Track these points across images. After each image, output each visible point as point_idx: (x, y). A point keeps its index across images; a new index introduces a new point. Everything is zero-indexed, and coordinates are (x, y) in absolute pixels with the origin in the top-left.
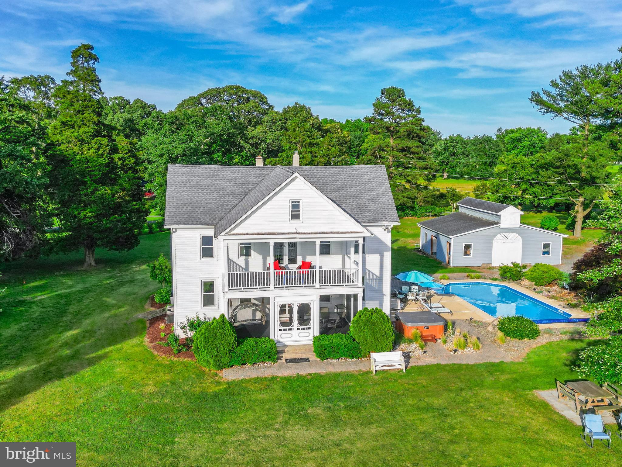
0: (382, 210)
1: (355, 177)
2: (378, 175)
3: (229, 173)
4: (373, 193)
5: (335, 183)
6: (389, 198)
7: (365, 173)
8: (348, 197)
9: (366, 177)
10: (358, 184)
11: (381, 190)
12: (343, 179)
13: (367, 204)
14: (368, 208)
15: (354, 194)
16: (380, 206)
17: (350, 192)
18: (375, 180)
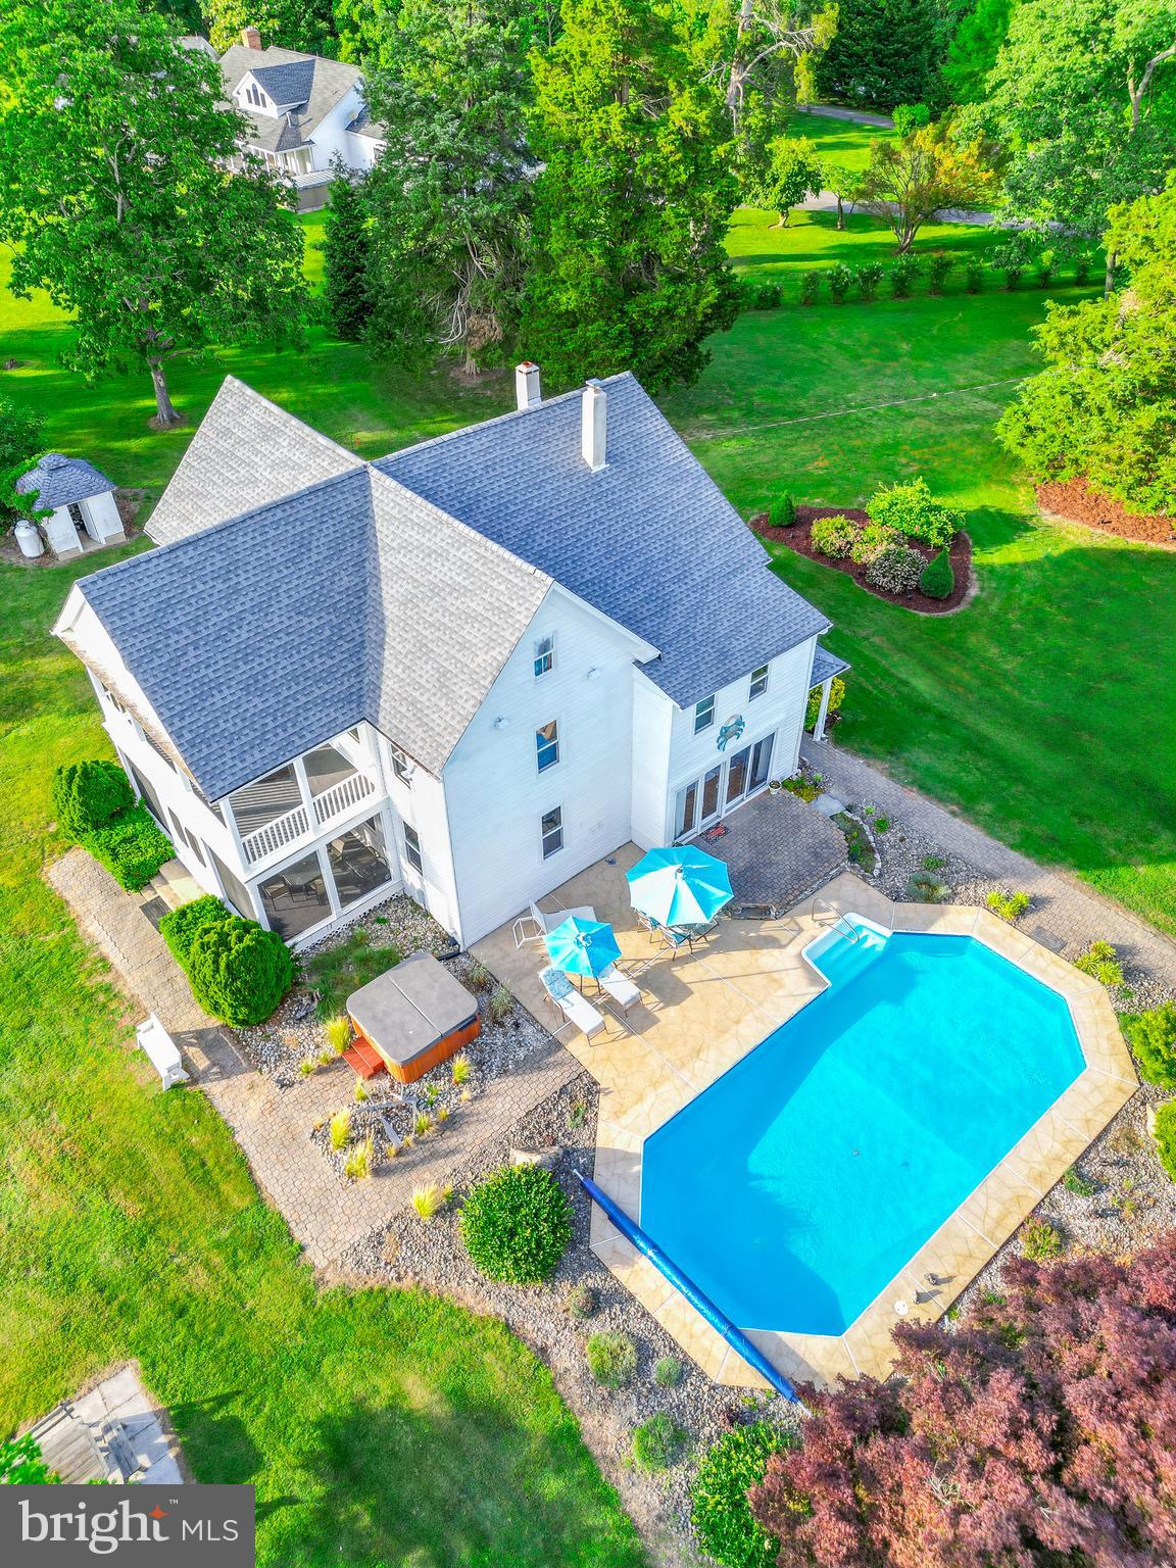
0: (435, 716)
1: (466, 583)
2: (514, 604)
3: (285, 444)
4: (459, 656)
5: (417, 577)
6: (476, 694)
7: (495, 584)
8: (409, 636)
9: (486, 596)
10: (453, 609)
11: (479, 660)
12: (440, 576)
13: (423, 681)
14: (417, 694)
15: (427, 633)
16: (442, 704)
17: (426, 621)
18: (495, 619)
